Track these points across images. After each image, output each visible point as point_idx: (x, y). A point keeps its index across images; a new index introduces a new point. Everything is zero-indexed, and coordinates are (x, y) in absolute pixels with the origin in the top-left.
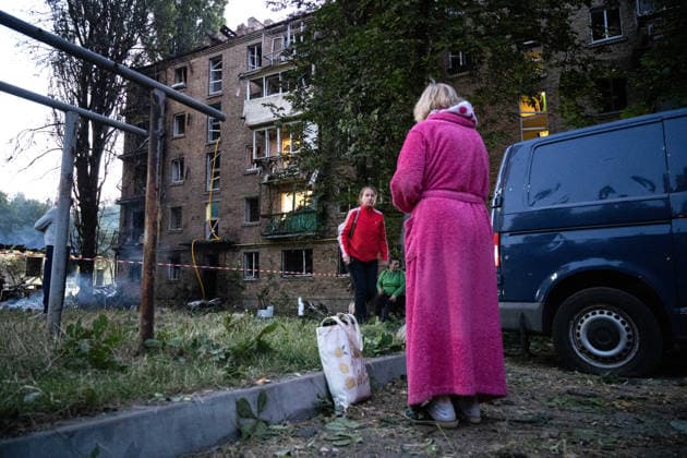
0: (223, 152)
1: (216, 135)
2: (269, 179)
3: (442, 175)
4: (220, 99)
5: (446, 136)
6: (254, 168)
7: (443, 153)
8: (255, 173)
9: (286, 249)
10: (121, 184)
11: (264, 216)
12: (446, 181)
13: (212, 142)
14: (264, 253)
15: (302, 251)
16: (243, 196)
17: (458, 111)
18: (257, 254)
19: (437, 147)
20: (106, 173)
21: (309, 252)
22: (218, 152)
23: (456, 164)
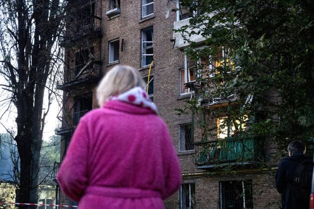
0: (156, 77)
1: (149, 60)
2: (202, 103)
3: (100, 171)
4: (152, 22)
5: (107, 128)
6: (188, 92)
7: (102, 147)
8: (188, 97)
9: (224, 179)
10: (61, 114)
11: (199, 144)
12: (104, 177)
13: (145, 66)
14: (200, 185)
15: (241, 182)
16: (177, 123)
17: (126, 100)
18: (193, 185)
19: (96, 141)
20: (50, 104)
21: (249, 183)
22: (151, 77)
23: (115, 158)
